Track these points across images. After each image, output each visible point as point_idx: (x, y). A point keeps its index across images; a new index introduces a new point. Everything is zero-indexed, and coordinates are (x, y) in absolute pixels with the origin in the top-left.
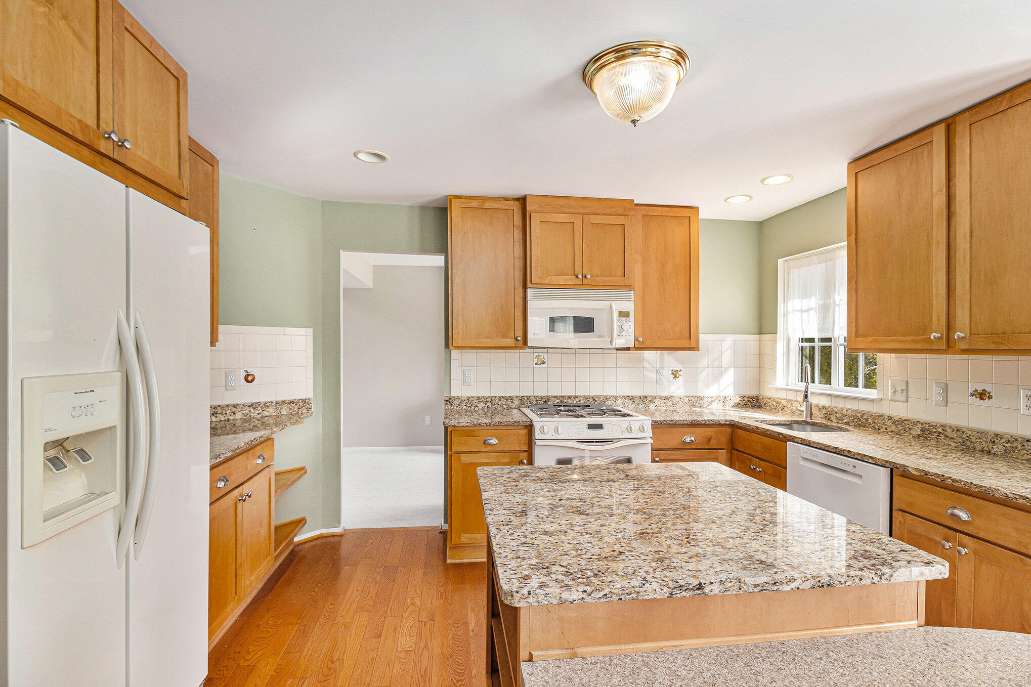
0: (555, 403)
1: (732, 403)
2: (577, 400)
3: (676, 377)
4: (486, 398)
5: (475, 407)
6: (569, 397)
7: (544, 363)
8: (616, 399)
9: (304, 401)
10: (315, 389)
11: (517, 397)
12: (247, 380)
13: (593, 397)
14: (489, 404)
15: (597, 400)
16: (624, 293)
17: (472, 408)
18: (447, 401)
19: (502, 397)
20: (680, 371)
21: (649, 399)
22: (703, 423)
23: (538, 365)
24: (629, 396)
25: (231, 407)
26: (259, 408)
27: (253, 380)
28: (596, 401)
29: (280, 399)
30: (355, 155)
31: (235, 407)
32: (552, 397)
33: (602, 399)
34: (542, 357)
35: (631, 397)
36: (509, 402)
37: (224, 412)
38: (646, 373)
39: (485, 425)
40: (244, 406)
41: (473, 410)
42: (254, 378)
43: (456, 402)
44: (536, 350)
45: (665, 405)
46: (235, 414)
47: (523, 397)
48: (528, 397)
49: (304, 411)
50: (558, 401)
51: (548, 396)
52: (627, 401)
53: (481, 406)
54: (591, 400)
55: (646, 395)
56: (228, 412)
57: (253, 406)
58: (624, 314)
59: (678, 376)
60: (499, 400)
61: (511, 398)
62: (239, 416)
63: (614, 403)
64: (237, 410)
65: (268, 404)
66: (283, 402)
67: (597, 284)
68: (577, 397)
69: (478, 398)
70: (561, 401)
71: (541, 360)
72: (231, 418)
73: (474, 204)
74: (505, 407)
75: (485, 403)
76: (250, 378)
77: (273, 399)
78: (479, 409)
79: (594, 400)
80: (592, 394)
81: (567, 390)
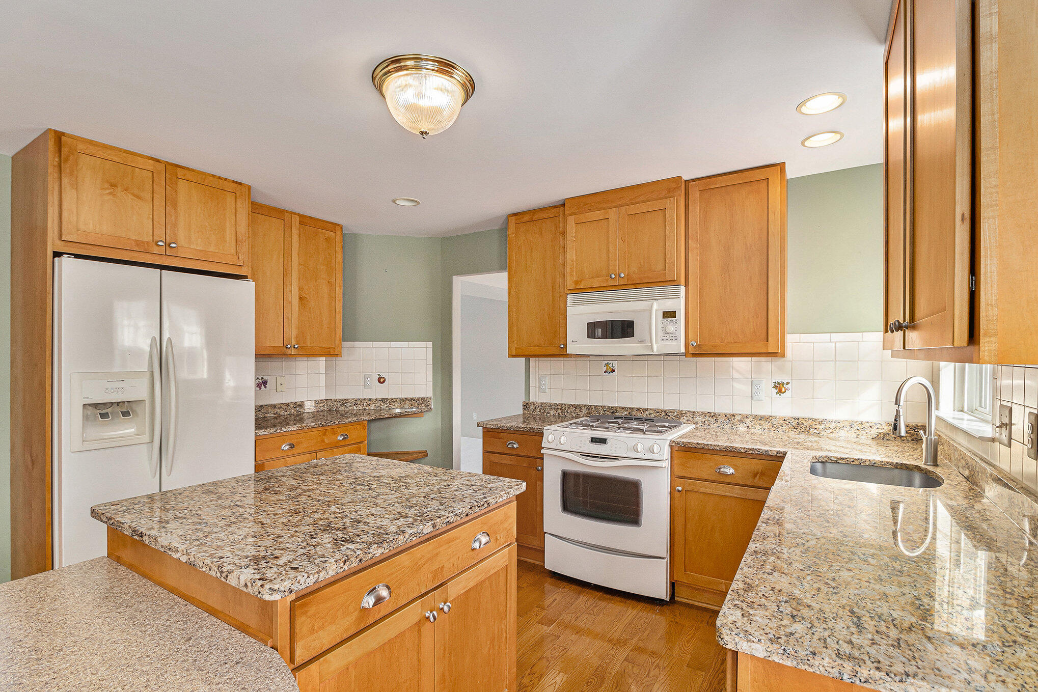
0: (623, 415)
1: (874, 432)
2: (647, 413)
3: (780, 392)
4: (555, 404)
5: (548, 413)
6: (638, 410)
7: (613, 371)
8: (693, 415)
9: (423, 399)
10: (434, 390)
11: (585, 406)
12: (380, 382)
13: (665, 411)
14: (559, 411)
15: (670, 414)
16: (670, 289)
17: (545, 414)
18: (525, 406)
19: (571, 405)
20: (788, 383)
21: (738, 418)
22: (743, 451)
23: (607, 374)
24: (711, 413)
25: (366, 401)
26: (387, 402)
27: (384, 382)
28: (669, 416)
29: (404, 396)
30: (394, 201)
31: (370, 401)
32: (620, 408)
33: (675, 414)
34: (611, 365)
35: (712, 414)
36: (578, 410)
37: (362, 404)
38: (736, 385)
39: (506, 429)
40: (376, 400)
41: (545, 416)
42: (385, 380)
43: (532, 407)
44: (605, 358)
45: (761, 427)
46: (369, 405)
47: (591, 406)
48: (596, 407)
49: (423, 407)
50: (626, 413)
51: (615, 407)
52: (707, 418)
53: (552, 412)
54: (663, 414)
55: (735, 412)
56: (365, 404)
57: (383, 400)
58: (670, 315)
59: (783, 390)
60: (568, 408)
61: (580, 407)
62: (372, 407)
63: (691, 419)
64: (371, 403)
65: (394, 400)
66: (406, 399)
67: (634, 282)
68: (646, 410)
69: (550, 405)
70: (629, 413)
71: (610, 368)
72: (367, 408)
73: (527, 218)
74: (574, 415)
75: (556, 410)
76: (382, 380)
77: (398, 396)
78: (551, 416)
79: (667, 414)
80: (666, 408)
81: (637, 401)
